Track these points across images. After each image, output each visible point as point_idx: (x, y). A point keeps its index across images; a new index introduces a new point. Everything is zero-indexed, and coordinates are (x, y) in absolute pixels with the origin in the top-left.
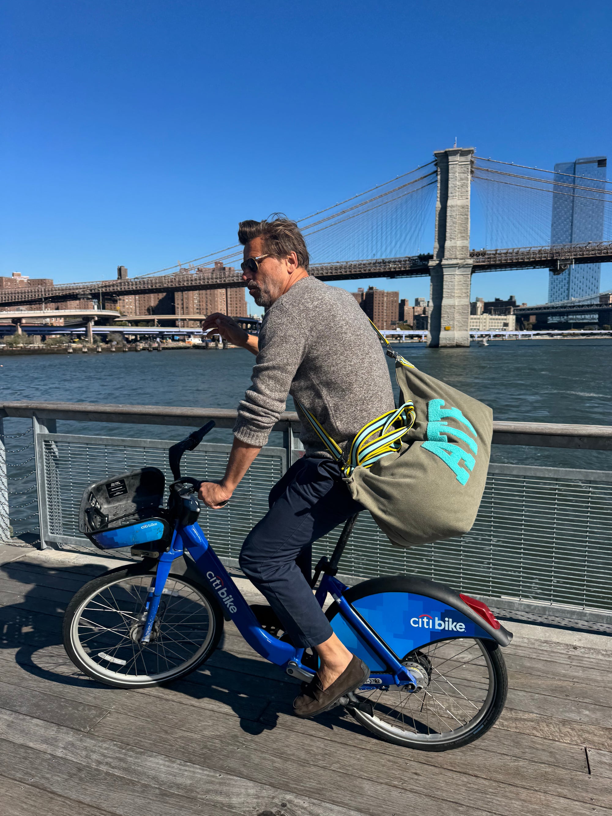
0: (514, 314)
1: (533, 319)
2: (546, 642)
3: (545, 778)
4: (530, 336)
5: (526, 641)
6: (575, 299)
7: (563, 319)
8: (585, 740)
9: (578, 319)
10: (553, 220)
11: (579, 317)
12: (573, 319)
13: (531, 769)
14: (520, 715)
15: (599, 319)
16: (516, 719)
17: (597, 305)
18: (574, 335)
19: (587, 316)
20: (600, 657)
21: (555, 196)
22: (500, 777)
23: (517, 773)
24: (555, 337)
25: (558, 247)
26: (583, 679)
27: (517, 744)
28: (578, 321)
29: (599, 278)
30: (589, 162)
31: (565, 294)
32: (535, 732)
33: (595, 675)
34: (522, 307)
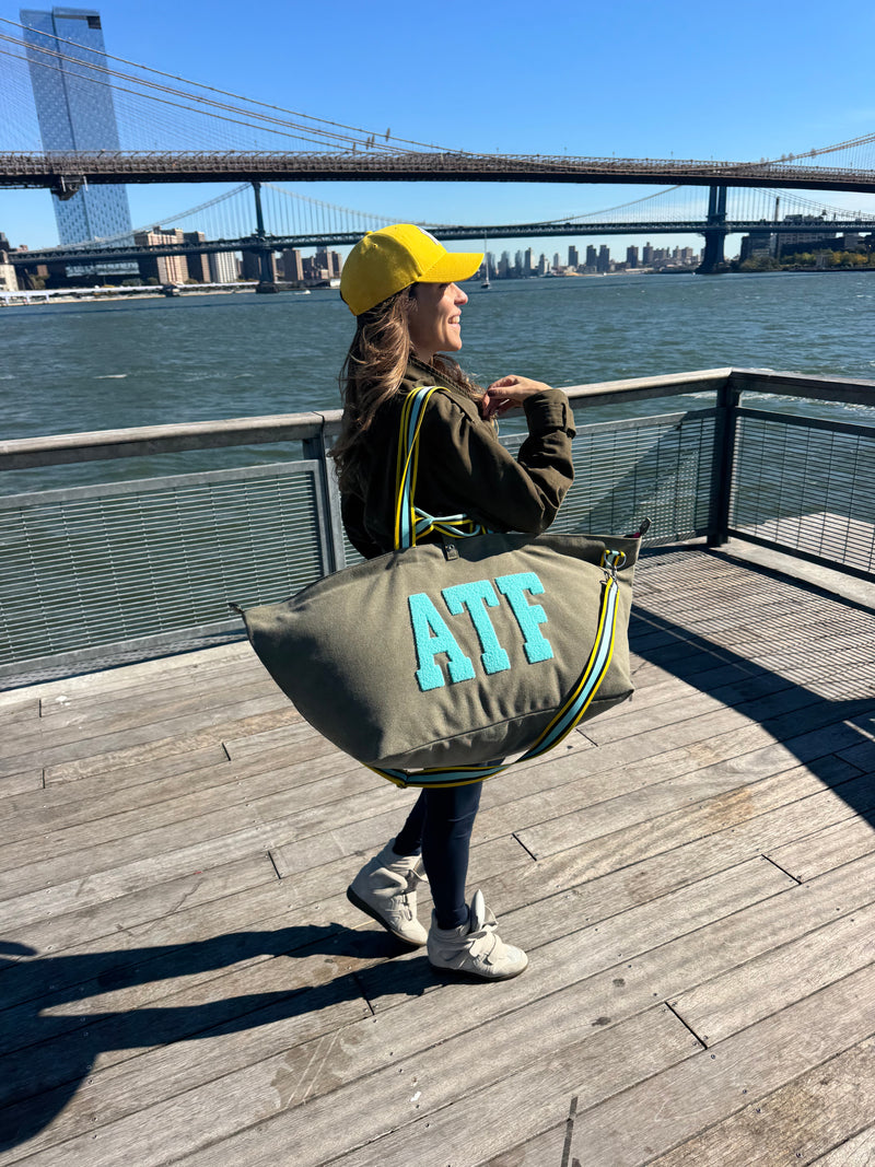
0: (11, 263)
1: (43, 271)
2: (165, 672)
3: (192, 782)
4: (44, 298)
5: (143, 679)
6: (100, 240)
7: (89, 270)
8: (221, 737)
9: (111, 270)
10: (38, 109)
11: (111, 266)
12: (104, 269)
13: (175, 782)
14: (154, 745)
15: (140, 269)
16: (151, 750)
17: (133, 248)
18: (110, 294)
19: (123, 266)
20: (222, 665)
21: (33, 67)
22: (149, 801)
23: (165, 790)
24: (83, 299)
25: (57, 155)
26: (209, 690)
27: (157, 769)
28: (111, 273)
29: (127, 206)
30: (74, 15)
31: (84, 231)
32: (173, 752)
33: (221, 682)
34: (20, 251)
